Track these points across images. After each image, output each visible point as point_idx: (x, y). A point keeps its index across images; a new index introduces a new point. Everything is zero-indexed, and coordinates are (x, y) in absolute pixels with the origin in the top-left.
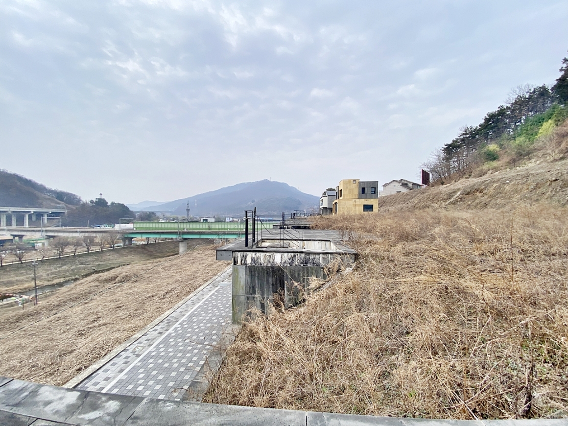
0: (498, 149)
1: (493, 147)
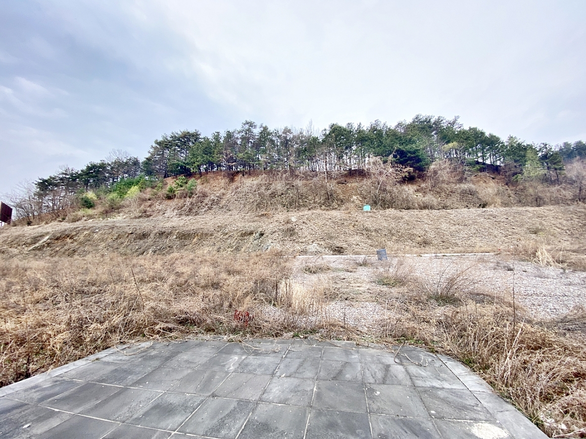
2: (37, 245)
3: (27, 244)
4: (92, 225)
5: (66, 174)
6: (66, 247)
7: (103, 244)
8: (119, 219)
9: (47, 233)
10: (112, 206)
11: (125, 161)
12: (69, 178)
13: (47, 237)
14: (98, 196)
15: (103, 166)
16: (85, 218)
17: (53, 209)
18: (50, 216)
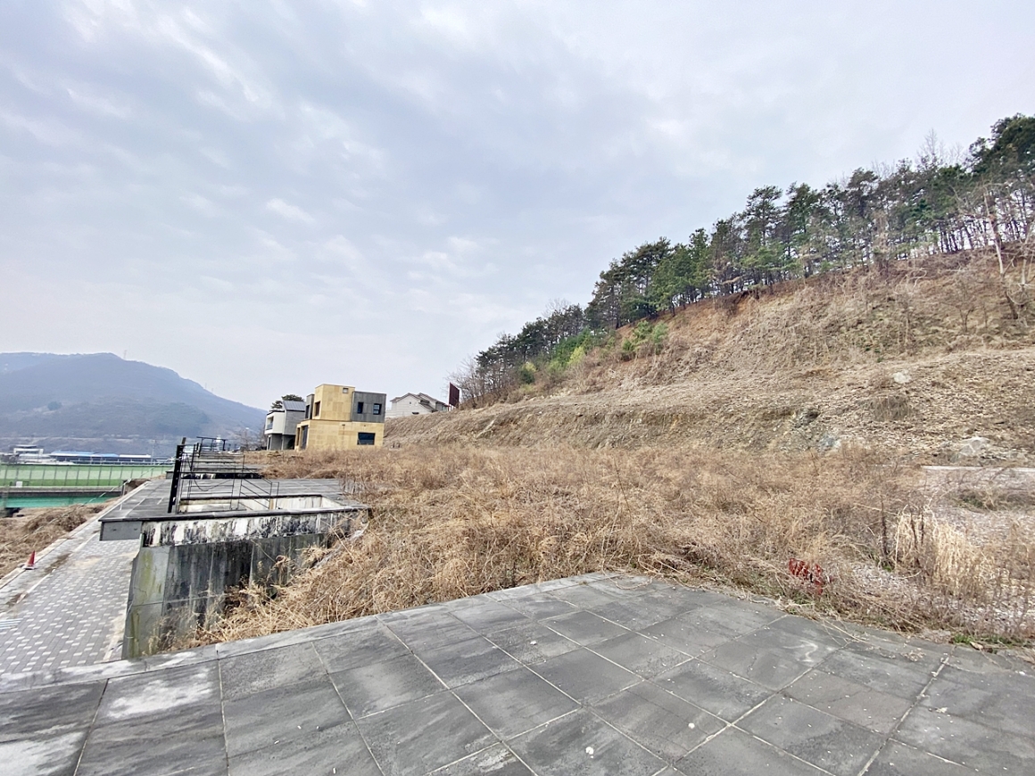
0: (534, 370)
1: (529, 366)
2: (484, 431)
3: (476, 431)
4: (534, 406)
5: (504, 343)
6: (511, 434)
7: (548, 432)
8: (563, 396)
9: (493, 417)
10: (553, 379)
11: (563, 314)
12: (507, 347)
13: (492, 422)
14: (537, 368)
15: (539, 325)
16: (526, 397)
17: (494, 388)
18: (492, 396)
